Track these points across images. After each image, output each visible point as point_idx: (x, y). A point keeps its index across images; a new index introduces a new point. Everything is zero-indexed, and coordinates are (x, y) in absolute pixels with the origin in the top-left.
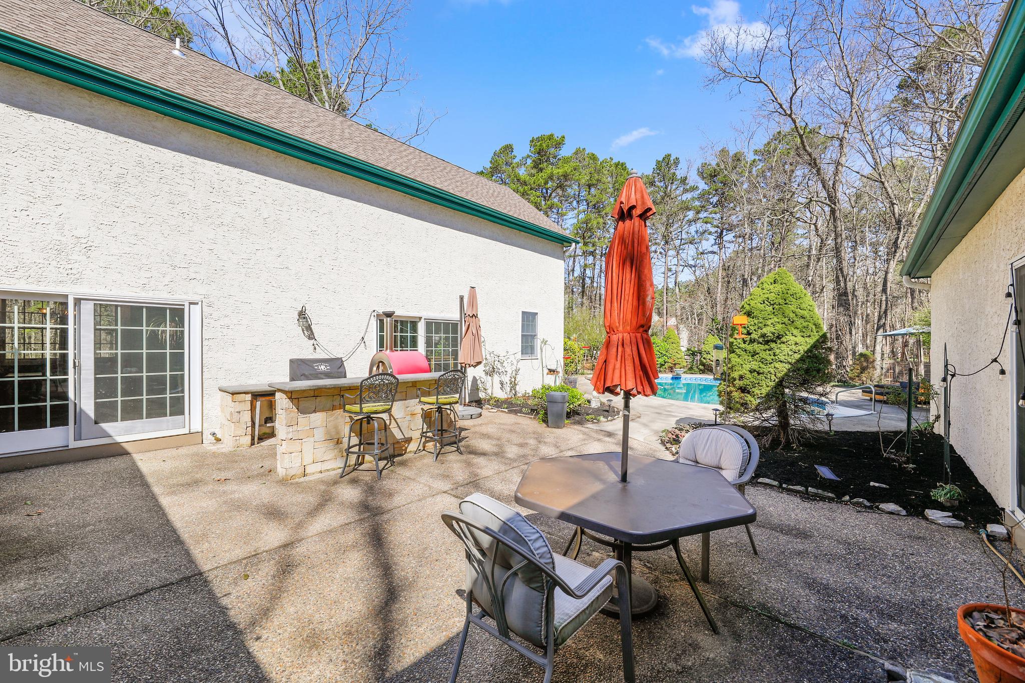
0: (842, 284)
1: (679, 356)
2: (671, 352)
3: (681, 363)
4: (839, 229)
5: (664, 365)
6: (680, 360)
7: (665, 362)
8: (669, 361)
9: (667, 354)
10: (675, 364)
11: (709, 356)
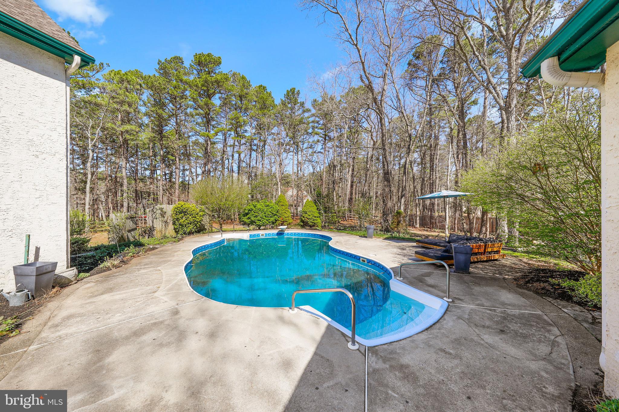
0: (386, 167)
1: (286, 216)
2: (280, 213)
3: (288, 220)
4: (384, 131)
5: (276, 223)
6: (287, 218)
7: (276, 221)
8: (280, 219)
9: (277, 214)
10: (283, 222)
11: (306, 216)
